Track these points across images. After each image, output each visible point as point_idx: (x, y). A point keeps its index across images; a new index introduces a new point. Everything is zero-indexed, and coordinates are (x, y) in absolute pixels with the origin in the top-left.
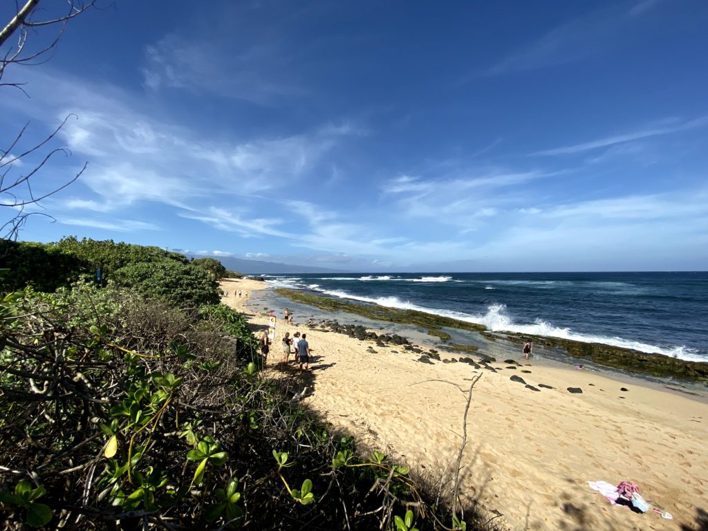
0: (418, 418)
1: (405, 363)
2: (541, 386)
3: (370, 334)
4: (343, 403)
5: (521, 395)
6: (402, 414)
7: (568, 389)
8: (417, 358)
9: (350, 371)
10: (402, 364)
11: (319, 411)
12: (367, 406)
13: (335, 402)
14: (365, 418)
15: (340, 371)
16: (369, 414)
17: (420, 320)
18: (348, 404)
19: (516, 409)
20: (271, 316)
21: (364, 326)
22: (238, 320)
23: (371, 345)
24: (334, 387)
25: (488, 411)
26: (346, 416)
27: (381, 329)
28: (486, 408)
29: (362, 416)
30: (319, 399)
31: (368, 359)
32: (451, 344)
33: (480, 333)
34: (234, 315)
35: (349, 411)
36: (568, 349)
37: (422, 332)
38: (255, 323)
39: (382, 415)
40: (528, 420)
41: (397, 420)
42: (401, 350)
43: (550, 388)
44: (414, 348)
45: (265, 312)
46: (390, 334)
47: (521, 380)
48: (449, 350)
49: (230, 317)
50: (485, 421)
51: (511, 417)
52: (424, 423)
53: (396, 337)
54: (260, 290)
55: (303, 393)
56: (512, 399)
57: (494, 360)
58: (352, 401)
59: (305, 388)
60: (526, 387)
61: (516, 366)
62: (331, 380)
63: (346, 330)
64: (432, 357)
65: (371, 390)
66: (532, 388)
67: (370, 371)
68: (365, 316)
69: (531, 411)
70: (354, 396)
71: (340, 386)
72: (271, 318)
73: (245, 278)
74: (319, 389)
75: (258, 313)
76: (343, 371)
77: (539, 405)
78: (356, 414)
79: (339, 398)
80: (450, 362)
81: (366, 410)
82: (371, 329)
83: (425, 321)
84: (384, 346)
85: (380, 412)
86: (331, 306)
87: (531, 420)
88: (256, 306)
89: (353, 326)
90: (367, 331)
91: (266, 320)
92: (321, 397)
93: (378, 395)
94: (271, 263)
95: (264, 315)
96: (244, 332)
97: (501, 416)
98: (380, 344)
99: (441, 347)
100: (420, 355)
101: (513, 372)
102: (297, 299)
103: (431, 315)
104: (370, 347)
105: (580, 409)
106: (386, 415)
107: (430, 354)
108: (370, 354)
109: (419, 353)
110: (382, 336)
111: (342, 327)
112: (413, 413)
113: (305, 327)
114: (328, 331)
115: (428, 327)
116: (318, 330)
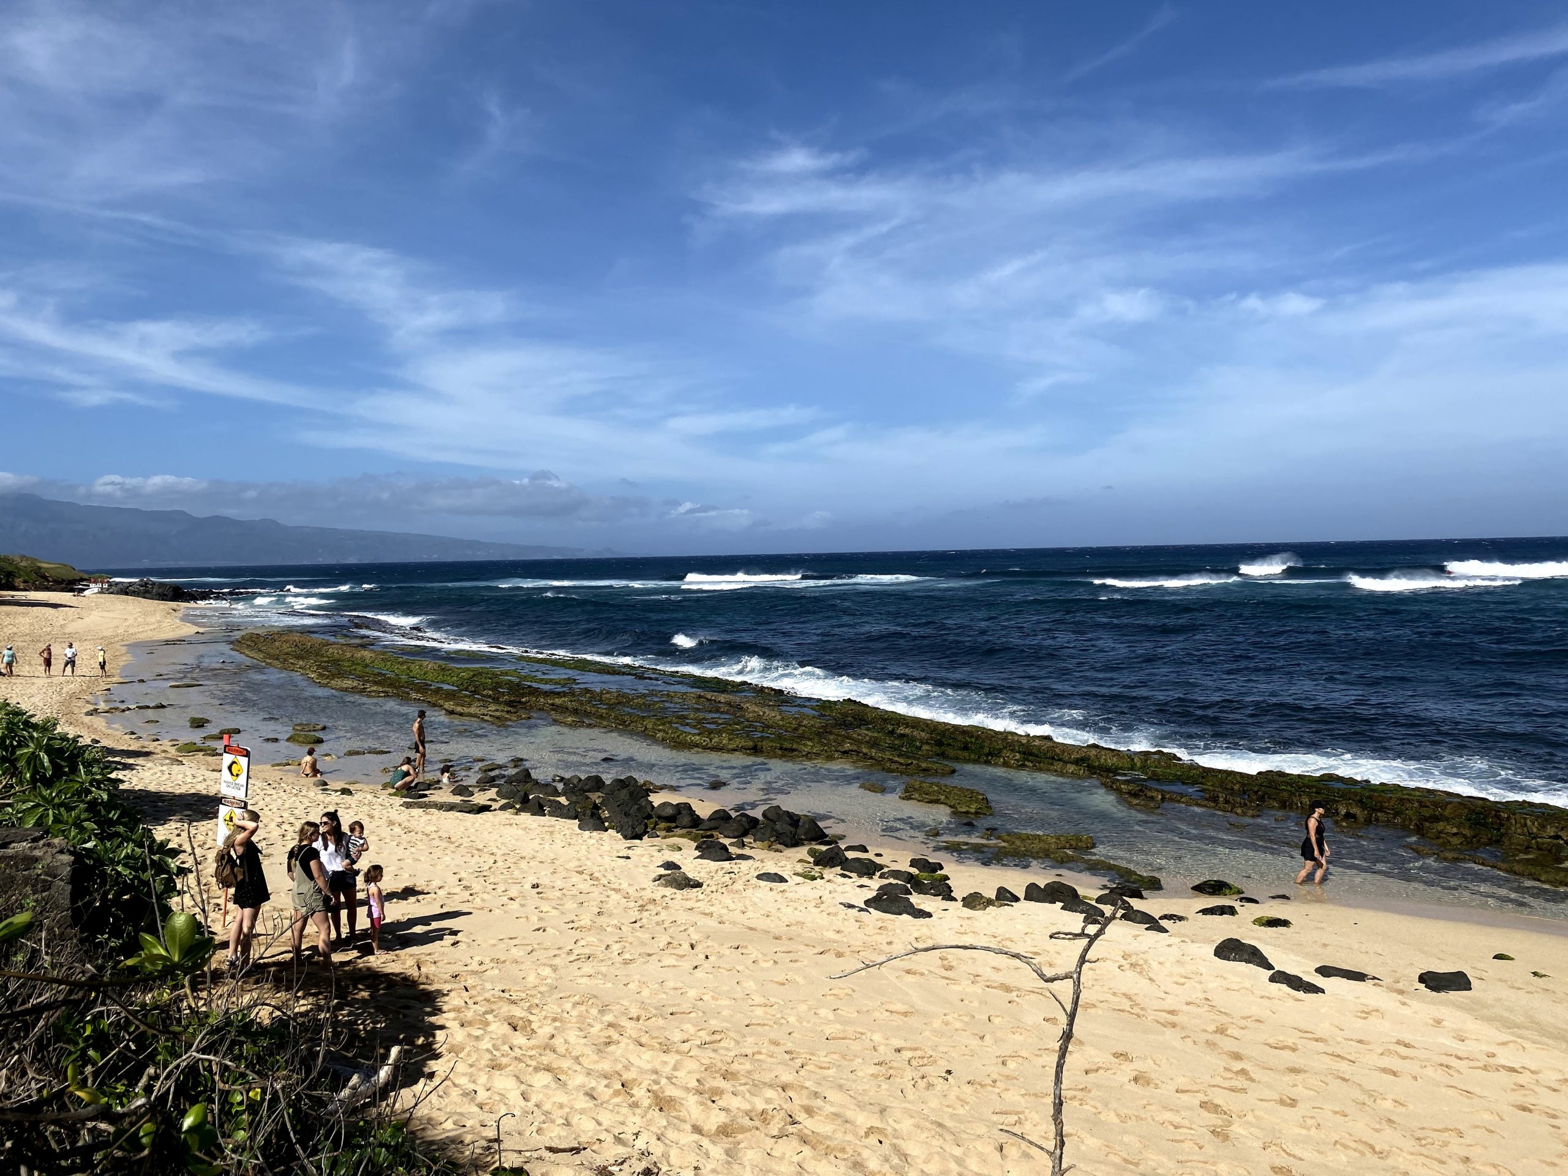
0: (870, 1131)
1: (814, 917)
2: (1325, 971)
3: (669, 811)
4: (561, 1097)
5: (1255, 1011)
6: (809, 1124)
7: (1422, 978)
8: (860, 897)
9: (587, 968)
10: (801, 924)
11: (458, 1141)
12: (663, 1104)
13: (525, 1097)
14: (657, 1149)
15: (546, 971)
16: (671, 1134)
17: (874, 744)
18: (583, 1102)
19: (1237, 1066)
20: (227, 749)
21: (641, 778)
22: (74, 770)
23: (675, 857)
24: (519, 1039)
25: (1136, 1079)
26: (576, 1150)
27: (716, 785)
28: (1128, 1070)
29: (640, 1144)
30: (455, 1093)
31: (664, 915)
32: (992, 831)
33: (1104, 785)
34: (49, 751)
35: (586, 1129)
36: (1419, 830)
37: (883, 790)
38: (152, 788)
39: (724, 1131)
40: (1282, 1102)
41: (788, 1148)
42: (799, 868)
43: (1359, 977)
44: (851, 855)
45: (196, 736)
46: (754, 806)
47: (1254, 956)
48: (988, 857)
49: (33, 758)
50: (1124, 1119)
51: (1220, 1098)
52: (896, 1148)
53: (775, 815)
54: (167, 642)
55: (384, 1073)
56: (1221, 1031)
57: (1155, 885)
58: (600, 1086)
59: (395, 1051)
60: (1272, 979)
61: (1237, 905)
62: (506, 1009)
63: (563, 800)
64: (921, 888)
65: (677, 1037)
66: (1296, 983)
67: (671, 961)
68: (647, 736)
69: (1294, 1070)
70: (605, 1066)
71: (546, 1030)
72: (228, 758)
73: (94, 588)
74: (455, 1050)
75: (166, 744)
76: (555, 968)
77: (1320, 1046)
78: (618, 1140)
79: (542, 1079)
80: (990, 902)
81: (660, 1120)
82: (674, 789)
83: (892, 748)
84: (730, 858)
85: (714, 1119)
86: (496, 700)
87: (1293, 1103)
88: (151, 714)
89: (596, 783)
90: (656, 799)
91: (203, 772)
92: (463, 1081)
93: (707, 1056)
94: (217, 517)
95: (190, 749)
96: (104, 823)
97: (1184, 1097)
98: (711, 850)
99: (953, 849)
100: (875, 884)
101: (1224, 928)
102: (341, 675)
103: (916, 723)
104: (670, 865)
105: (1461, 1048)
106: (743, 1130)
107: (910, 878)
108: (669, 891)
109: (870, 875)
110: (721, 818)
111: (548, 788)
112: (849, 1114)
113: (384, 796)
114: (485, 809)
115: (905, 771)
116: (441, 807)
